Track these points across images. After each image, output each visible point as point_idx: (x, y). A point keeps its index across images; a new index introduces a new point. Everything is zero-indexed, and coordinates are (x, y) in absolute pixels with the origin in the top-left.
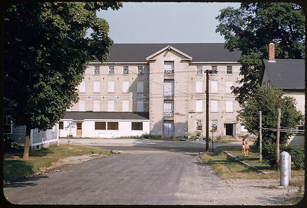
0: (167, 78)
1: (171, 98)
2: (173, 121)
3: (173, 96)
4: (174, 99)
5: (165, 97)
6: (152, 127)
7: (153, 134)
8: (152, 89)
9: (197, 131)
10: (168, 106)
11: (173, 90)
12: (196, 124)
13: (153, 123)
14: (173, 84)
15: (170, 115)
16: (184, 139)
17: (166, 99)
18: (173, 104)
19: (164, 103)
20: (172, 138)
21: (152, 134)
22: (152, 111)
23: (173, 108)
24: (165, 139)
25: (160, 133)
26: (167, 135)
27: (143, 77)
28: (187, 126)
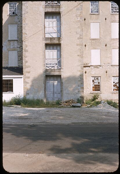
0: (50, 10)
1: (56, 42)
2: (60, 76)
3: (59, 38)
4: (62, 42)
5: (47, 39)
6: (28, 86)
7: (30, 97)
8: (26, 28)
9: (92, 92)
10: (52, 54)
11: (59, 31)
12: (92, 83)
13: (29, 81)
14: (59, 21)
15: (56, 68)
16: (79, 105)
17: (48, 42)
18: (60, 51)
19: (46, 49)
20: (58, 104)
21: (28, 97)
22: (26, 62)
23: (60, 56)
24: (48, 105)
25: (40, 95)
26: (52, 98)
27: (16, 19)
28: (82, 83)
